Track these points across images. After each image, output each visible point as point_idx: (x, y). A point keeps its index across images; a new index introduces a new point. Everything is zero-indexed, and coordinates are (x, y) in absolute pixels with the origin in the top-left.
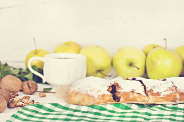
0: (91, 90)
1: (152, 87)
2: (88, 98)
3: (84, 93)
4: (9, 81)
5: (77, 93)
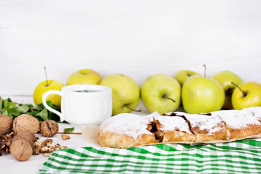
0: (128, 130)
1: (198, 124)
2: (126, 140)
3: (121, 133)
4: (25, 121)
5: (112, 134)
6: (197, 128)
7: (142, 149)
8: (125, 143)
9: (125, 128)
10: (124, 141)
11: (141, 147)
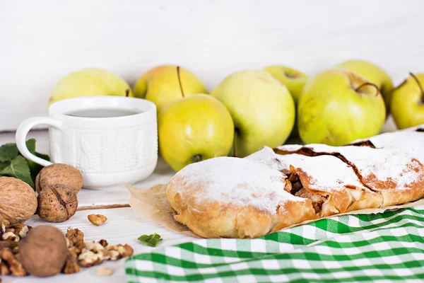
0: (254, 196)
1: (372, 168)
2: (258, 217)
3: (243, 204)
5: (225, 209)
6: (372, 177)
7: (292, 235)
8: (257, 226)
9: (247, 193)
10: (254, 220)
11: (289, 231)
